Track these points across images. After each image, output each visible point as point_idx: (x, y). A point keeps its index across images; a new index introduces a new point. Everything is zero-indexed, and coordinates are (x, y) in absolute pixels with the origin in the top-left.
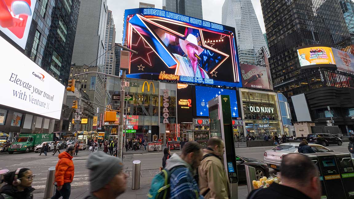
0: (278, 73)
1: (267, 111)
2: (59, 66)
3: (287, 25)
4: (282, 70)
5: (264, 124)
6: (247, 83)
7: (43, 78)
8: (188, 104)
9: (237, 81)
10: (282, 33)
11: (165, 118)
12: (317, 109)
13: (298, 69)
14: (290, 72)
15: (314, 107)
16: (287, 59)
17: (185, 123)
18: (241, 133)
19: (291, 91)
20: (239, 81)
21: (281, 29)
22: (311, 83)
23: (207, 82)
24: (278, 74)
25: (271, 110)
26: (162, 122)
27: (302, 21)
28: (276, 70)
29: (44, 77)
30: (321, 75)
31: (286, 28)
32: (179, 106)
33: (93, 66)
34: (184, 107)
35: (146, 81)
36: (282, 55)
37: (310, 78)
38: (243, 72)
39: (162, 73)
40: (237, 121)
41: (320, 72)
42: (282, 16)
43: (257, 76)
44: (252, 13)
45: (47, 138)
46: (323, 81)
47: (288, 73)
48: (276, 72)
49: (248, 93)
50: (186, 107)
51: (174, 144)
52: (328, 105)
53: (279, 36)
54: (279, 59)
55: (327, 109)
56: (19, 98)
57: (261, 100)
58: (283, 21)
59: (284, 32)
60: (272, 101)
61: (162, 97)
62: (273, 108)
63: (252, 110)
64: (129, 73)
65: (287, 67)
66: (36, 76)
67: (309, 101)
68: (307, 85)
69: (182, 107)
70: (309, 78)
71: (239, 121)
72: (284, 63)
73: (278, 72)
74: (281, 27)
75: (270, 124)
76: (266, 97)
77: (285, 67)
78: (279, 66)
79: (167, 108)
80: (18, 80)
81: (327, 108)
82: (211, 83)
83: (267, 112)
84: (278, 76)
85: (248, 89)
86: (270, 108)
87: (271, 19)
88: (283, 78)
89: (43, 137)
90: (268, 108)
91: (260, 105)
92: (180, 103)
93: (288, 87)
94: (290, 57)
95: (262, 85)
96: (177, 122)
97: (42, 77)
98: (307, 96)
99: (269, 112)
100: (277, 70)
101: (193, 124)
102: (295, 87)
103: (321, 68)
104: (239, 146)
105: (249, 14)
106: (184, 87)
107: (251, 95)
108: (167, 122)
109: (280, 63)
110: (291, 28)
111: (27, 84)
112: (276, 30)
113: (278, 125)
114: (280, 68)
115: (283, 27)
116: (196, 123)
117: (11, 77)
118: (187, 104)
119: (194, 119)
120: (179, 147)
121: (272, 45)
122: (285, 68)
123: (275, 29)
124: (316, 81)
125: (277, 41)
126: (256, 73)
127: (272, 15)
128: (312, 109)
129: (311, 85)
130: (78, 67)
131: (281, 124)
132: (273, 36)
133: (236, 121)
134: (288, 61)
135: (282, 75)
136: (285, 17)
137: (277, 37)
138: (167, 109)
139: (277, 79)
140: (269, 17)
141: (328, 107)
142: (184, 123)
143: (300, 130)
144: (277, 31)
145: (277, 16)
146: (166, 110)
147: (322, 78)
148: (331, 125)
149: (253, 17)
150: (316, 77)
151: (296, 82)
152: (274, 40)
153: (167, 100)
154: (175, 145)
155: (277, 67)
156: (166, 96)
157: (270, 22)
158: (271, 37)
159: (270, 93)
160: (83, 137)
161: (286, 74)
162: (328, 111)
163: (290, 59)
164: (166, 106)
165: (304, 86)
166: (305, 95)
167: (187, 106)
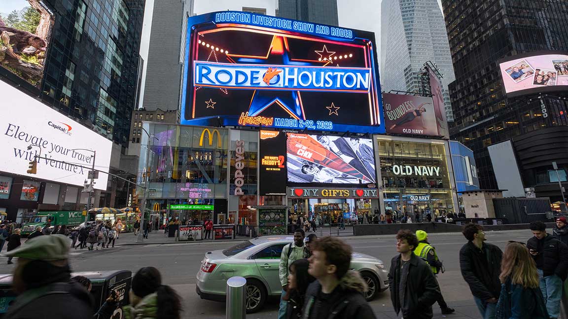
0: (469, 108)
1: (427, 173)
2: (112, 112)
3: (486, 21)
4: (475, 101)
5: (420, 196)
6: (395, 125)
7: (69, 130)
8: (279, 164)
9: (376, 123)
10: (476, 36)
11: (237, 187)
12: (533, 167)
13: (504, 99)
14: (490, 104)
15: (528, 164)
16: (485, 81)
17: (272, 194)
18: (375, 210)
19: (487, 136)
20: (379, 123)
21: (475, 29)
22: (524, 121)
23: (321, 128)
24: (470, 110)
25: (434, 171)
26: (232, 193)
27: (513, 10)
28: (465, 102)
29: (70, 128)
30: (543, 106)
31: (483, 27)
32: (263, 167)
33: (171, 111)
34: (271, 169)
35: (207, 128)
36: (476, 75)
37: (522, 114)
38: (388, 107)
39: (244, 116)
40: (368, 191)
41: (542, 101)
42: (477, 5)
43: (415, 114)
44: (433, 7)
45: (78, 217)
46: (547, 116)
47: (486, 107)
48: (465, 106)
49: (391, 143)
50: (274, 169)
51: (223, 229)
52: (554, 160)
53: (470, 43)
54: (471, 83)
55: (551, 168)
56: (26, 159)
57: (417, 154)
58: (478, 14)
59: (480, 34)
60: (437, 156)
61: (234, 153)
62: (438, 168)
63: (397, 171)
64: (193, 117)
65: (485, 96)
66: (55, 127)
67: (520, 153)
68: (516, 125)
69: (267, 169)
70: (520, 112)
71: (372, 191)
72: (480, 88)
73: (469, 105)
74: (473, 26)
75: (433, 196)
76: (427, 149)
77: (480, 96)
78: (470, 95)
79: (241, 170)
80: (22, 134)
81: (552, 165)
82: (328, 128)
83: (425, 175)
84: (469, 111)
85: (392, 135)
86: (432, 168)
87: (457, 13)
88: (478, 114)
89: (72, 216)
90: (428, 168)
91: (414, 162)
92: (265, 162)
93: (484, 131)
94: (489, 78)
95: (424, 128)
96: (258, 193)
97: (67, 128)
98: (516, 144)
99: (431, 174)
100: (467, 103)
101: (286, 196)
102: (495, 131)
103: (543, 94)
104: (340, 234)
105: (429, 10)
106: (271, 136)
107: (397, 145)
108: (241, 193)
109: (472, 89)
110: (491, 26)
111: (39, 140)
112: (466, 33)
113: (447, 195)
114: (473, 98)
115: (478, 26)
116: (293, 195)
117: (8, 129)
118: (277, 163)
119: (288, 189)
120: (231, 235)
121: (459, 58)
122: (482, 98)
123: (464, 30)
124: (532, 118)
125: (468, 51)
126: (412, 109)
127: (459, 5)
128: (526, 168)
129: (524, 126)
130: (149, 113)
131: (453, 194)
132: (459, 42)
133: (365, 191)
134: (487, 85)
135: (477, 111)
136: (481, 7)
137: (467, 44)
138: (241, 173)
139: (468, 118)
140: (454, 11)
141: (554, 164)
142: (270, 194)
143: (472, 206)
144: (468, 33)
145: (466, 7)
146: (239, 175)
147: (544, 111)
148: (532, 197)
149: (435, 14)
150: (534, 111)
151: (497, 122)
152: (462, 49)
153: (241, 158)
154: (224, 231)
155: (467, 96)
156: (240, 152)
157: (455, 19)
158: (457, 45)
159: (434, 142)
160: (104, 217)
161: (483, 108)
162: (553, 172)
163: (491, 82)
164: (240, 168)
165: (510, 128)
166: (513, 144)
167: (277, 166)
